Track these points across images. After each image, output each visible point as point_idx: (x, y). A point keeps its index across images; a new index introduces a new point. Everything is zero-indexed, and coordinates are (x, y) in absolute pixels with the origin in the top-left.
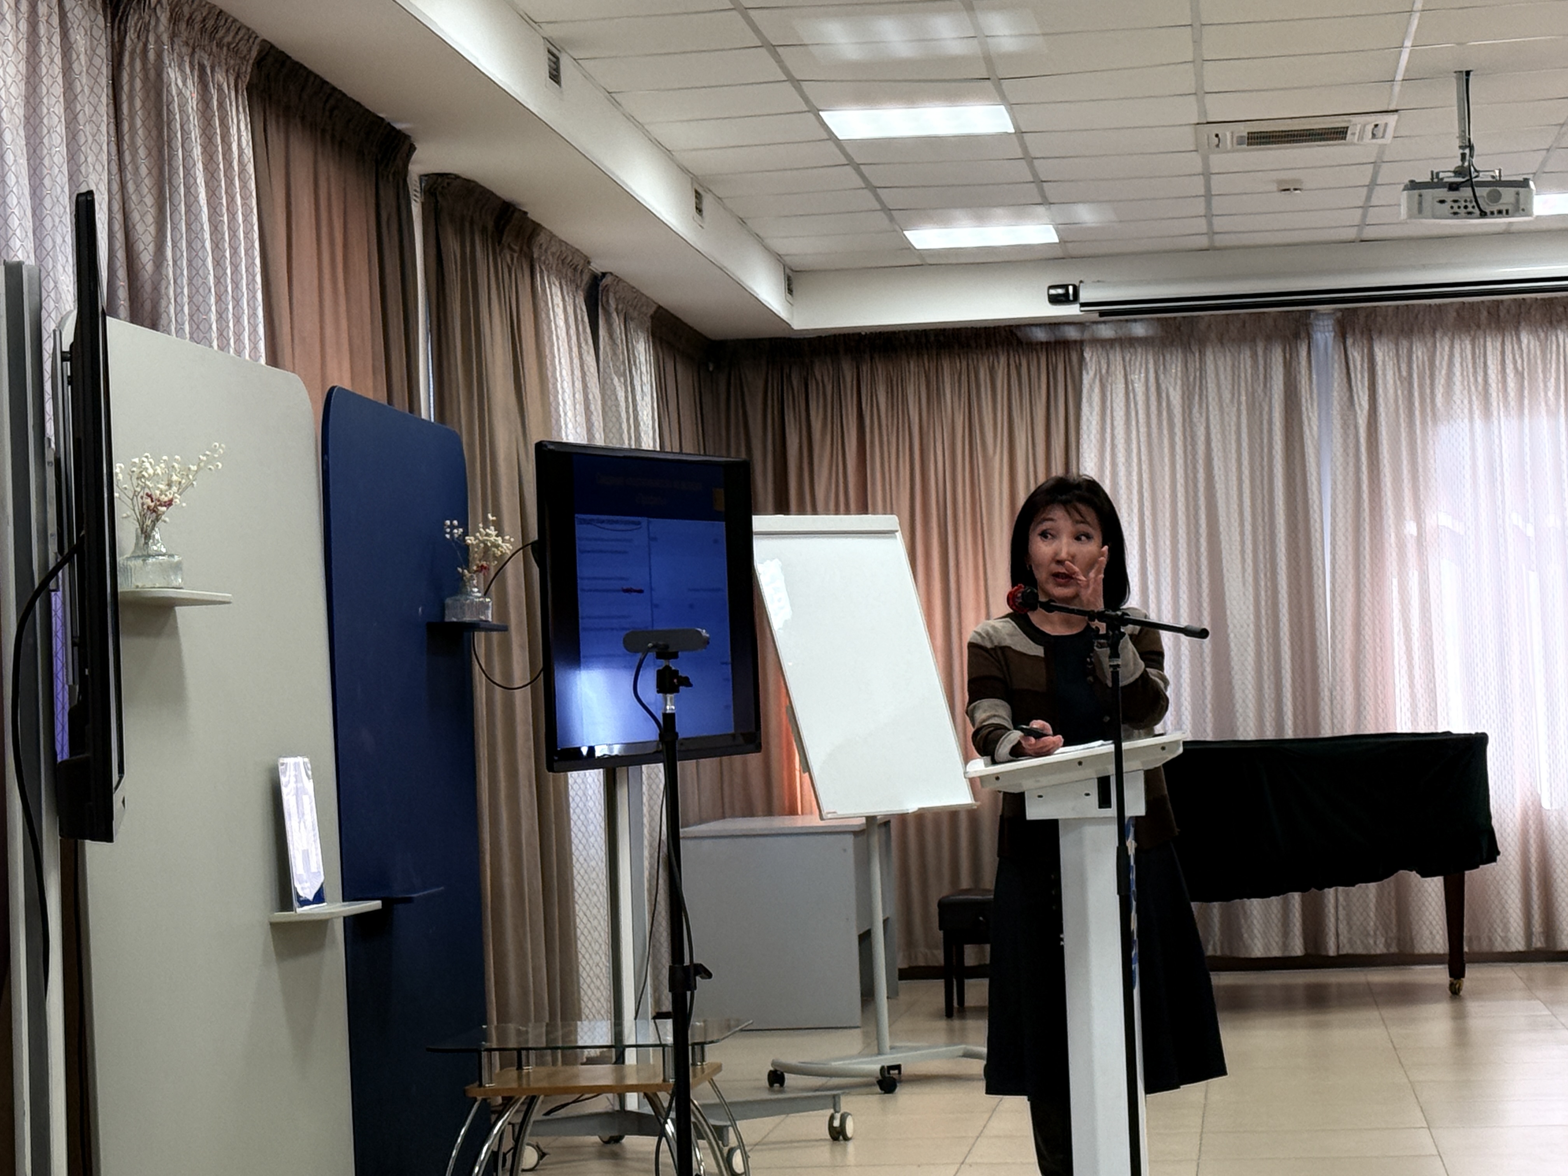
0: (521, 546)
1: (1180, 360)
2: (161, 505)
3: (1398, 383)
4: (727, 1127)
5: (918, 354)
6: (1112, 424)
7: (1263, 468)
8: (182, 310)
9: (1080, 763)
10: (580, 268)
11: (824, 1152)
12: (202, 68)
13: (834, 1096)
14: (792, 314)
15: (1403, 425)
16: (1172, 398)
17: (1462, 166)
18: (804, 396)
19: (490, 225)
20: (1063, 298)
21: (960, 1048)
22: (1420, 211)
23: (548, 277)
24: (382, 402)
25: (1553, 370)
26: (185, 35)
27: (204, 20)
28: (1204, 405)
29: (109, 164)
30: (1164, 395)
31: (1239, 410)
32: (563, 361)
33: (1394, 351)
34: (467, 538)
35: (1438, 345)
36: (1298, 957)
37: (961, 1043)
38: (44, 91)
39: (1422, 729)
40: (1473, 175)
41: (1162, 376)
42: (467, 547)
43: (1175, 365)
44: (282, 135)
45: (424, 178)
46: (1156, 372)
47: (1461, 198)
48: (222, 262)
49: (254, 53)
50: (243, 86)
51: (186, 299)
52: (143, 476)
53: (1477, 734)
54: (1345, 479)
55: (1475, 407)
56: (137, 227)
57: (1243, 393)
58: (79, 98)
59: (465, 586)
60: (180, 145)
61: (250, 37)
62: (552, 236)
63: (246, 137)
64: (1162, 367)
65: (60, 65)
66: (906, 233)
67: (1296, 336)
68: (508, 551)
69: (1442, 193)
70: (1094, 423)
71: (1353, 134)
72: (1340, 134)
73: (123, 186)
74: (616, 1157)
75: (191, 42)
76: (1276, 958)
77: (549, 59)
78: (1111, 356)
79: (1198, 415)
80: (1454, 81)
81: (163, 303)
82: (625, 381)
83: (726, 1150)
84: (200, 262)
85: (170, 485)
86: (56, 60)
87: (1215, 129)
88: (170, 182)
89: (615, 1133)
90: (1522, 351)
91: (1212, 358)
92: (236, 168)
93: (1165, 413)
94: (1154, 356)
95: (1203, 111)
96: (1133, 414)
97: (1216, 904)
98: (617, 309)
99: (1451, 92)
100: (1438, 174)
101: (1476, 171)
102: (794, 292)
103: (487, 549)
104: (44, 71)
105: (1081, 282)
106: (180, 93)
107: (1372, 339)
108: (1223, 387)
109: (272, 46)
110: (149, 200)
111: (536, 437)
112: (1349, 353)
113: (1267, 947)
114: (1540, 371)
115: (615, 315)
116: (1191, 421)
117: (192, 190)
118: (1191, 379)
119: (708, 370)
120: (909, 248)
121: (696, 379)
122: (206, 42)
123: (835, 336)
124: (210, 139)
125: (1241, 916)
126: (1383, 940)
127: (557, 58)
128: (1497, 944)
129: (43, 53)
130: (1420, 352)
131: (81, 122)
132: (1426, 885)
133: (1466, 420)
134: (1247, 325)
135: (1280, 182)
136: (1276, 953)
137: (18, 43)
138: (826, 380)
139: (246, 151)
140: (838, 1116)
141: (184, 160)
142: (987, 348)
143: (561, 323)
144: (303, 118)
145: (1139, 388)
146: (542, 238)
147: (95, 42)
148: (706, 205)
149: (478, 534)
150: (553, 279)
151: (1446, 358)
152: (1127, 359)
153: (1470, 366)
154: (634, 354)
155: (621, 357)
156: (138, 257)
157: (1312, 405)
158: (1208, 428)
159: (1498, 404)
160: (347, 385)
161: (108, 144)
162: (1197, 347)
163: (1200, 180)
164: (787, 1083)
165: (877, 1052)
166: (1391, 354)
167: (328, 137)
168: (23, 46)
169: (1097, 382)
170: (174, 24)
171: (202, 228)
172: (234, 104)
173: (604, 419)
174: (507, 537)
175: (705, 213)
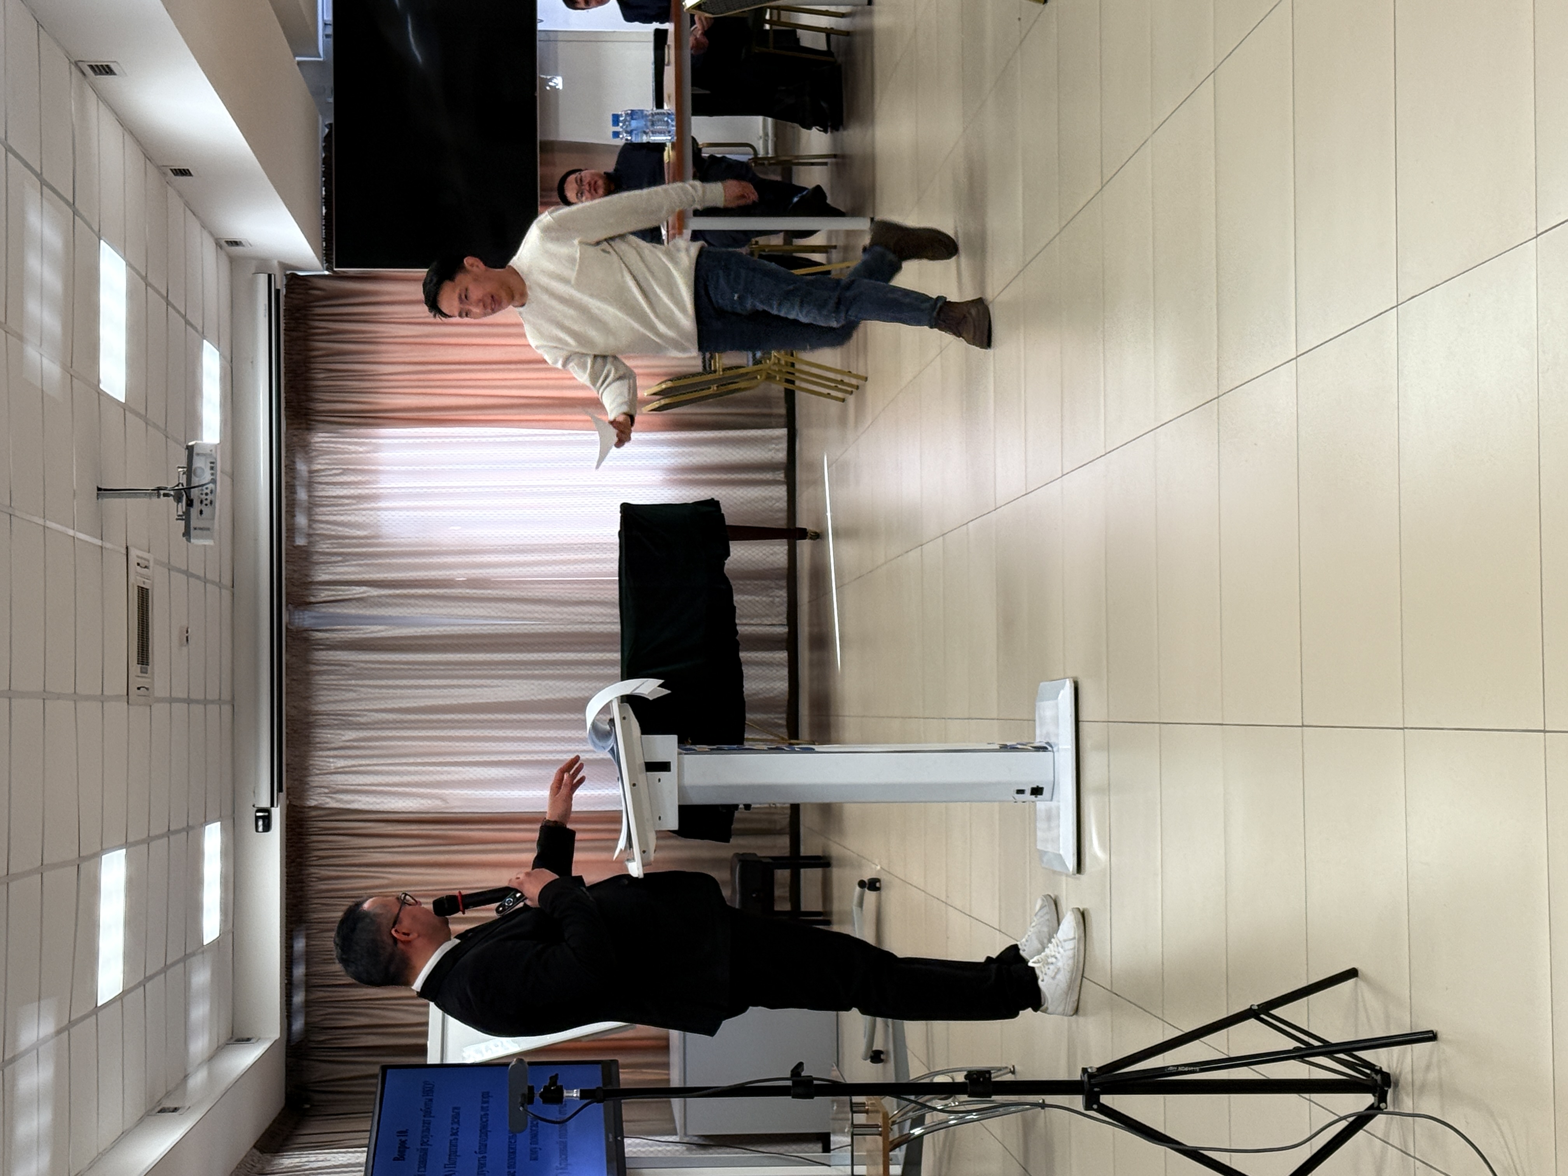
1: (320, 731)
3: (347, 563)
6: (370, 785)
7: (410, 669)
9: (634, 785)
14: (266, 1039)
15: (380, 561)
16: (351, 738)
17: (174, 496)
18: (334, 1030)
20: (266, 821)
22: (208, 529)
25: (343, 447)
28: (357, 713)
30: (348, 744)
31: (362, 686)
33: (321, 565)
35: (318, 532)
36: (789, 656)
39: (616, 555)
40: (181, 487)
41: (333, 745)
43: (325, 735)
46: (329, 749)
47: (199, 497)
53: (621, 512)
54: (420, 606)
55: (369, 506)
57: (350, 682)
64: (325, 745)
66: (205, 943)
67: (307, 640)
69: (194, 512)
70: (367, 799)
71: (144, 583)
72: (144, 595)
76: (789, 672)
78: (315, 785)
79: (365, 718)
80: (105, 500)
82: (313, 1174)
87: (133, 689)
90: (326, 469)
91: (319, 706)
93: (363, 744)
94: (317, 751)
95: (117, 698)
96: (362, 768)
97: (748, 716)
99: (114, 503)
100: (179, 516)
101: (178, 485)
102: (249, 1036)
105: (254, 806)
107: (311, 582)
108: (343, 698)
112: (321, 600)
113: (781, 679)
114: (342, 456)
116: (370, 723)
118: (336, 722)
119: (309, 1109)
120: (218, 941)
121: (317, 1118)
123: (287, 1004)
125: (756, 698)
126: (777, 591)
128: (781, 506)
130: (323, 546)
132: (735, 557)
133: (379, 513)
134: (295, 678)
135: (181, 645)
136: (785, 672)
138: (321, 1013)
142: (303, 882)
145: (341, 763)
148: (172, 1105)
151: (329, 526)
152: (318, 772)
153: (336, 508)
154: (291, 1167)
157: (361, 630)
158: (376, 711)
159: (367, 488)
162: (311, 717)
163: (175, 705)
164: (881, 1048)
166: (323, 568)
169: (334, 796)
175: (177, 1106)
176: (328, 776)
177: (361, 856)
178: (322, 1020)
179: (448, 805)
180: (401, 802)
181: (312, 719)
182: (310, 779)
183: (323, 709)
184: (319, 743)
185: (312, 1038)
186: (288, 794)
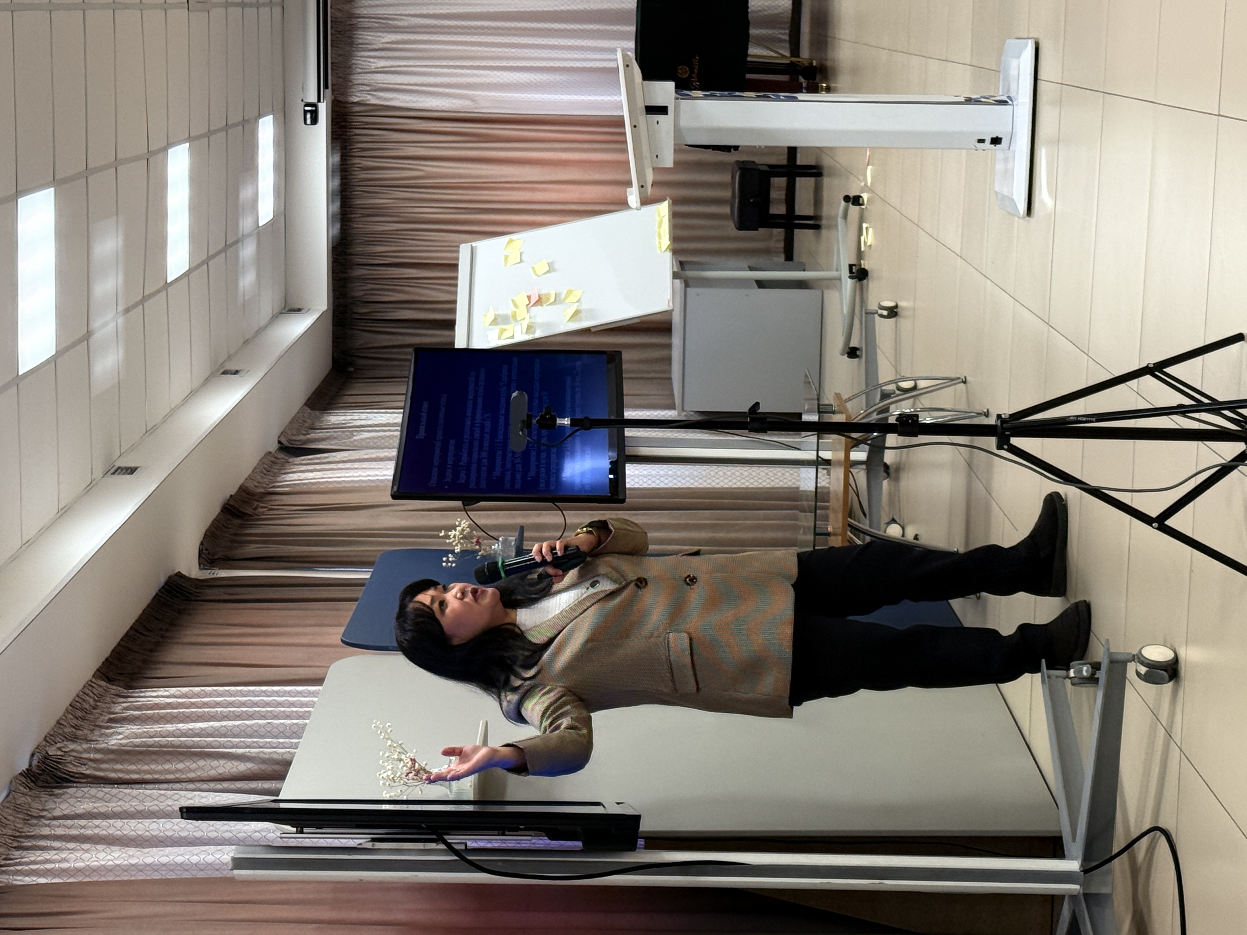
0: (464, 512)
1: (362, 33)
2: (414, 767)
4: (882, 391)
5: (349, 221)
6: (407, 84)
8: (282, 743)
9: (635, 126)
10: (273, 459)
11: (904, 323)
12: (111, 720)
13: (866, 313)
14: (316, 309)
16: (389, 40)
18: (374, 305)
19: (237, 522)
20: (314, 115)
21: (840, 221)
23: (278, 482)
24: (355, 607)
26: (86, 731)
27: (77, 718)
28: (396, 17)
29: (174, 790)
30: (387, 46)
32: (339, 475)
34: (456, 551)
37: (837, 221)
38: (119, 832)
41: (373, 47)
42: (462, 552)
43: (365, 37)
44: (165, 667)
45: (202, 566)
46: (370, 50)
48: (250, 714)
49: (103, 683)
50: (124, 692)
51: (274, 740)
52: (393, 778)
56: (220, 772)
58: (125, 809)
59: (490, 555)
60: (164, 739)
61: (90, 685)
62: (250, 478)
63: (162, 692)
64: (366, 46)
65: (100, 821)
66: (261, 224)
68: (467, 523)
70: (404, 97)
73: (191, 781)
74: (899, 469)
75: (91, 727)
77: (119, 474)
78: (357, 82)
79: (403, 22)
81: (275, 756)
82: (356, 431)
83: (897, 392)
84: (249, 729)
85: (401, 760)
86: (97, 824)
88: (190, 747)
89: (882, 469)
91: (362, 9)
92: (184, 700)
93: (401, 46)
94: (359, 51)
95: (179, 5)
96: (399, 69)
98: (305, 435)
102: (300, 307)
103: (464, 538)
104: (104, 832)
105: (302, 100)
106: (127, 737)
109: (98, 670)
110: (201, 763)
111: (389, 499)
115: (308, 436)
116: (407, 27)
117: (196, 732)
118: (376, 25)
119: (352, 372)
120: (272, 223)
121: (360, 381)
122: (92, 717)
123: (333, 280)
124: (162, 717)
125: (761, 14)
127: (119, 468)
129: (91, 832)
131: (143, 808)
137: (83, 850)
138: (364, 288)
139: (172, 692)
140: (880, 312)
141: (175, 737)
143: (310, 475)
144: (151, 651)
145: (382, 63)
146: (251, 485)
147: (87, 795)
148: (234, 368)
149: (454, 544)
150: (279, 479)
152: (360, 71)
154: (338, 424)
155: (340, 433)
156: (242, 772)
158: (412, 16)
160: (342, 630)
161: (160, 790)
163: (231, 10)
164: (857, 346)
165: (838, 281)
167: (167, 634)
168: (86, 846)
169: (375, 93)
170: (77, 739)
171: (225, 726)
172: (138, 699)
173: (383, 448)
174: (457, 523)
175: (238, 369)
176: (368, 75)
177: (399, 149)
178: (365, 294)
179: (478, 106)
180: (434, 100)
181: (354, 21)
182: (353, 77)
183: (365, 12)
184: (362, 44)
185: (355, 311)
186: (333, 91)
